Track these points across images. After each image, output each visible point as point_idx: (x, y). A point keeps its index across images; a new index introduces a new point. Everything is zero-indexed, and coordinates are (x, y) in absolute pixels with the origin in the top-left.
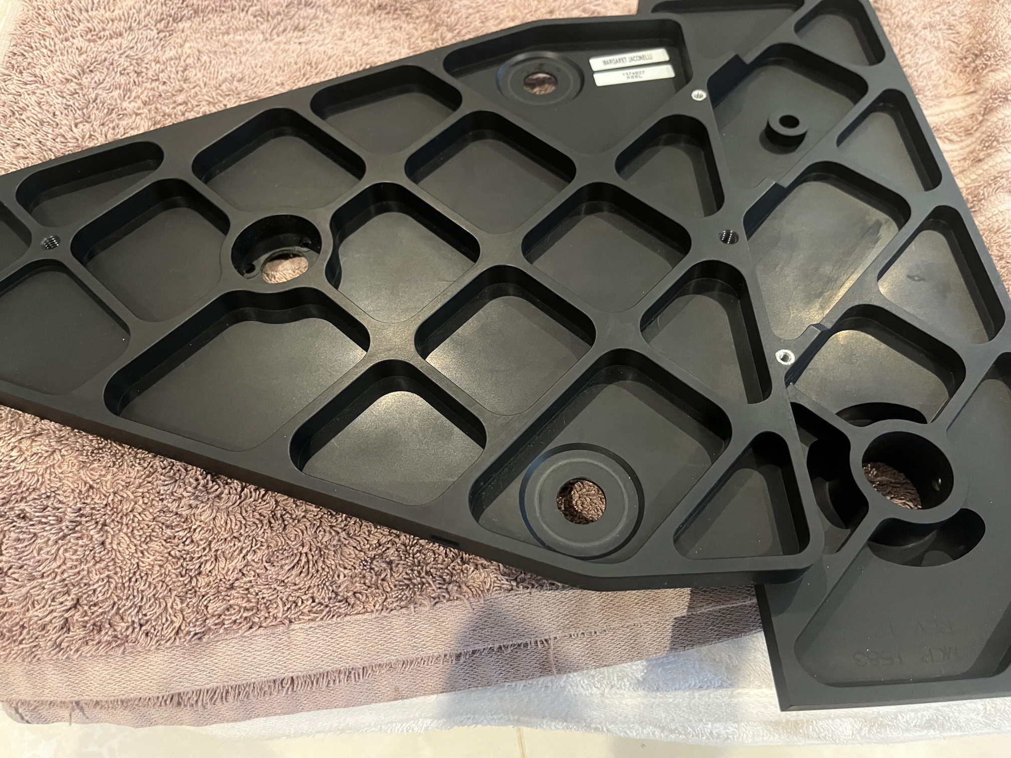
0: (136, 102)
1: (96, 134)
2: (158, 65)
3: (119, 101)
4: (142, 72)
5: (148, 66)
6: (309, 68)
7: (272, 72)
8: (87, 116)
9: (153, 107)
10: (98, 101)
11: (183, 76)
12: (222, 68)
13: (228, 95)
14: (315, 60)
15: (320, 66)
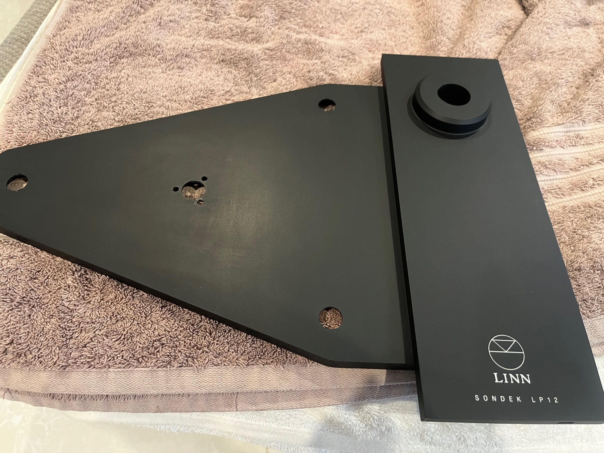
0: (92, 98)
1: (69, 113)
2: (107, 80)
3: (83, 97)
4: (98, 83)
5: (102, 80)
6: (180, 89)
7: (162, 89)
8: (66, 103)
9: (99, 101)
10: (73, 96)
11: (117, 87)
12: (137, 86)
13: (137, 100)
14: (184, 86)
15: (186, 89)
